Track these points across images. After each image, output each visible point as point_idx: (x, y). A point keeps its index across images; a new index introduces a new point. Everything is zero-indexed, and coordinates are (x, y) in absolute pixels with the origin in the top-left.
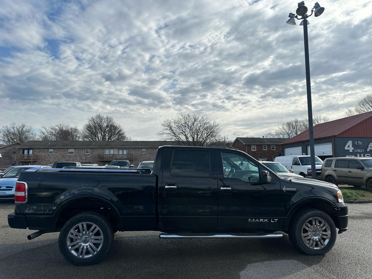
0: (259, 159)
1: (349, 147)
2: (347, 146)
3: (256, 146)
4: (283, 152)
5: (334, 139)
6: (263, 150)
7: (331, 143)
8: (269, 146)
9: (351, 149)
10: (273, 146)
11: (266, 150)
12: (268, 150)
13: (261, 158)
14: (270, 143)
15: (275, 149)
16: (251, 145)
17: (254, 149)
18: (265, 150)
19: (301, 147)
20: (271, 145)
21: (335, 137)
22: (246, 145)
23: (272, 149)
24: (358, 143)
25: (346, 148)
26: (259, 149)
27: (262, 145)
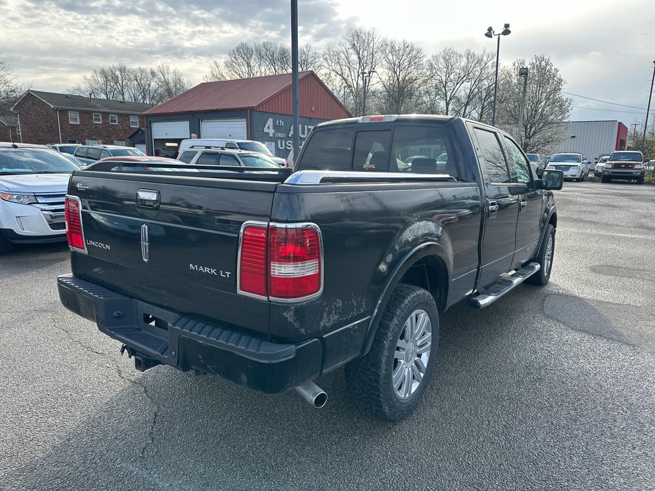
0: (87, 141)
1: (268, 128)
2: (267, 126)
3: (80, 114)
4: (149, 129)
5: (250, 113)
6: (94, 122)
7: (245, 120)
8: (105, 115)
9: (271, 132)
10: (113, 116)
11: (100, 124)
12: (104, 123)
13: (90, 139)
14: (107, 110)
15: (117, 122)
16: (67, 110)
17: (74, 119)
18: (97, 124)
19: (188, 122)
20: (109, 114)
21: (252, 109)
22: (56, 110)
23: (112, 121)
24: (279, 123)
25: (266, 130)
26: (86, 120)
27: (91, 112)
